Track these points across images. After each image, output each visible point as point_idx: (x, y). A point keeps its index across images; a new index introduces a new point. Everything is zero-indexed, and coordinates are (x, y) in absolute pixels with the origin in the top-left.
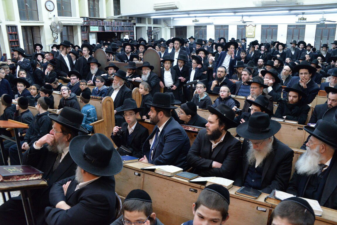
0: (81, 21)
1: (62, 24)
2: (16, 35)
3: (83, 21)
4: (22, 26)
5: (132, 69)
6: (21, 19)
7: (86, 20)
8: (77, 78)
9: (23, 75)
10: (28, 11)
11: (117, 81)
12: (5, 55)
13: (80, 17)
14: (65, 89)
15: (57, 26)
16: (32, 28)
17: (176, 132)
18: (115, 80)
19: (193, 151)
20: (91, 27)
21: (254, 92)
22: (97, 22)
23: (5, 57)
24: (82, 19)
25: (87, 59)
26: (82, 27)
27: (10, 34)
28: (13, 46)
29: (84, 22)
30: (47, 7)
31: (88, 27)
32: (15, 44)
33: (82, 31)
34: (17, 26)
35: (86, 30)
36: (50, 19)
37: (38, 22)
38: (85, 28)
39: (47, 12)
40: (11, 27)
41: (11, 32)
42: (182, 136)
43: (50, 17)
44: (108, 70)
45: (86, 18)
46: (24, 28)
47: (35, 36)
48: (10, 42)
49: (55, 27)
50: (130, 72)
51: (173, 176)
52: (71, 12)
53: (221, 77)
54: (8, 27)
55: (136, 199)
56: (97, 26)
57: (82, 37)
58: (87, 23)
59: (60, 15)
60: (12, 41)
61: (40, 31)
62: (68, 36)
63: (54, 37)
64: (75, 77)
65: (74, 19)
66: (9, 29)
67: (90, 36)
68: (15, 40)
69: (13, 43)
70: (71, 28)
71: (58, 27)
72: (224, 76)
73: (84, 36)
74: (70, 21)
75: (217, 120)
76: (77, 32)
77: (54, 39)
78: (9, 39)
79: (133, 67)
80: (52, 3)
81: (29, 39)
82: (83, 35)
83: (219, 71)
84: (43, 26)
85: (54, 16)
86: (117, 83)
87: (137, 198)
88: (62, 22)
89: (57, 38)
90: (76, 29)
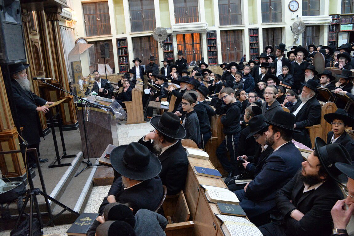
0: (329, 20)
1: (304, 24)
2: (257, 37)
3: (331, 20)
4: (263, 29)
5: (345, 79)
6: (263, 21)
7: (336, 18)
8: (274, 82)
10: (271, 13)
11: (306, 92)
12: (245, 56)
13: (329, 15)
15: (298, 26)
16: (274, 29)
20: (341, 26)
22: (351, 19)
23: (244, 58)
24: (331, 17)
25: (299, 64)
26: (331, 26)
27: (251, 37)
28: (253, 47)
29: (333, 20)
30: (290, 5)
31: (338, 26)
32: (255, 46)
33: (330, 31)
34: (259, 29)
35: (336, 30)
37: (281, 23)
38: (334, 28)
39: (291, 12)
40: (252, 29)
41: (252, 34)
43: (293, 18)
45: (336, 16)
46: (265, 30)
47: (276, 38)
48: (251, 44)
49: (296, 28)
50: (342, 82)
51: (215, 203)
52: (319, 11)
54: (250, 30)
56: (351, 24)
57: (329, 37)
58: (336, 22)
59: (304, 14)
60: (253, 43)
61: (281, 33)
62: (313, 37)
63: (295, 38)
64: (272, 81)
65: (322, 17)
66: (251, 32)
67: (340, 37)
68: (255, 42)
69: (253, 44)
70: (317, 29)
71: (299, 28)
73: (332, 37)
74: (315, 20)
76: (323, 33)
77: (295, 40)
78: (250, 41)
79: (346, 76)
81: (270, 40)
82: (330, 35)
84: (284, 27)
85: (298, 16)
86: (306, 95)
88: (305, 22)
89: (297, 39)
90: (323, 29)
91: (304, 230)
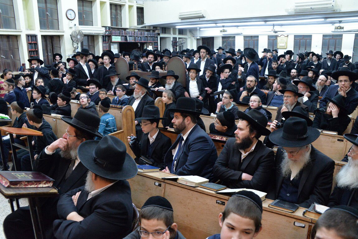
0: (103, 31)
1: (83, 33)
2: (36, 44)
3: (104, 31)
4: (42, 36)
5: (155, 78)
6: (41, 28)
7: (107, 29)
8: (96, 87)
9: (41, 83)
10: (49, 20)
11: (138, 90)
12: (24, 65)
13: (102, 27)
14: (84, 97)
15: (78, 35)
16: (52, 37)
17: (201, 140)
18: (137, 88)
19: (220, 161)
20: (113, 37)
21: (288, 101)
22: (119, 32)
23: (23, 67)
24: (104, 28)
25: (108, 68)
26: (104, 37)
27: (29, 44)
28: (32, 56)
29: (106, 31)
30: (67, 14)
31: (109, 37)
32: (34, 54)
33: (104, 41)
34: (37, 35)
35: (108, 40)
36: (71, 28)
37: (59, 31)
38: (107, 38)
39: (69, 21)
40: (31, 36)
41: (30, 41)
42: (208, 145)
43: (71, 26)
44: (130, 80)
45: (108, 28)
46: (44, 37)
47: (55, 45)
48: (30, 52)
49: (76, 36)
50: (153, 81)
51: (198, 187)
52: (92, 21)
53: (251, 87)
54: (28, 36)
55: (155, 206)
56: (119, 36)
57: (103, 47)
58: (108, 33)
59: (81, 24)
60: (31, 51)
61: (60, 41)
62: (89, 46)
63: (74, 46)
64: (94, 86)
65: (95, 28)
66: (29, 39)
67: (112, 47)
68: (34, 50)
69: (32, 52)
70: (92, 38)
71: (79, 37)
72: (254, 86)
73: (105, 47)
74: (91, 30)
75: (247, 126)
76: (98, 42)
77: (74, 49)
78: (28, 48)
79: (156, 76)
80: (73, 12)
81: (49, 49)
82: (104, 45)
83: (249, 81)
84: (63, 35)
85: (75, 25)
86: (138, 92)
87: (155, 204)
88: (83, 32)
89: (77, 48)
90: (98, 39)
91: (260, 184)
